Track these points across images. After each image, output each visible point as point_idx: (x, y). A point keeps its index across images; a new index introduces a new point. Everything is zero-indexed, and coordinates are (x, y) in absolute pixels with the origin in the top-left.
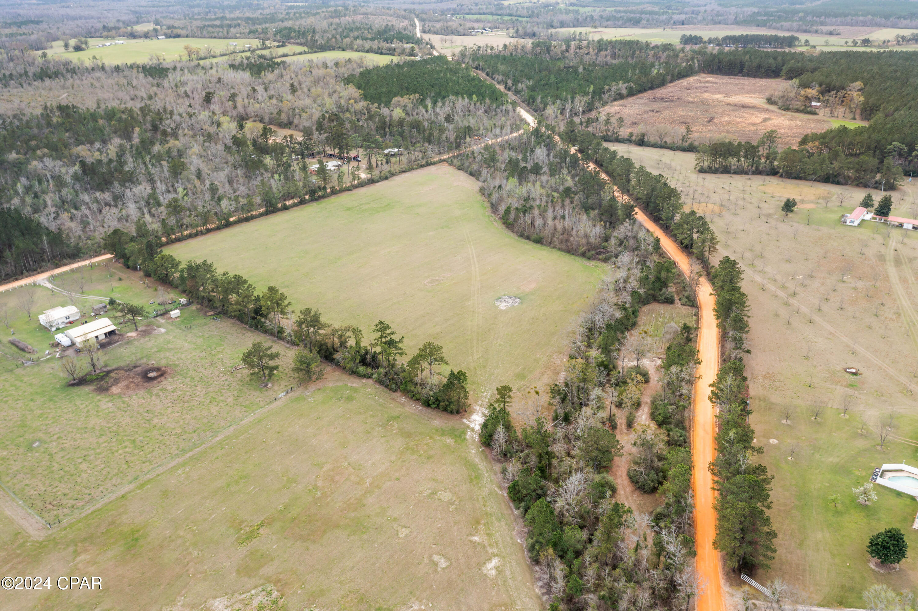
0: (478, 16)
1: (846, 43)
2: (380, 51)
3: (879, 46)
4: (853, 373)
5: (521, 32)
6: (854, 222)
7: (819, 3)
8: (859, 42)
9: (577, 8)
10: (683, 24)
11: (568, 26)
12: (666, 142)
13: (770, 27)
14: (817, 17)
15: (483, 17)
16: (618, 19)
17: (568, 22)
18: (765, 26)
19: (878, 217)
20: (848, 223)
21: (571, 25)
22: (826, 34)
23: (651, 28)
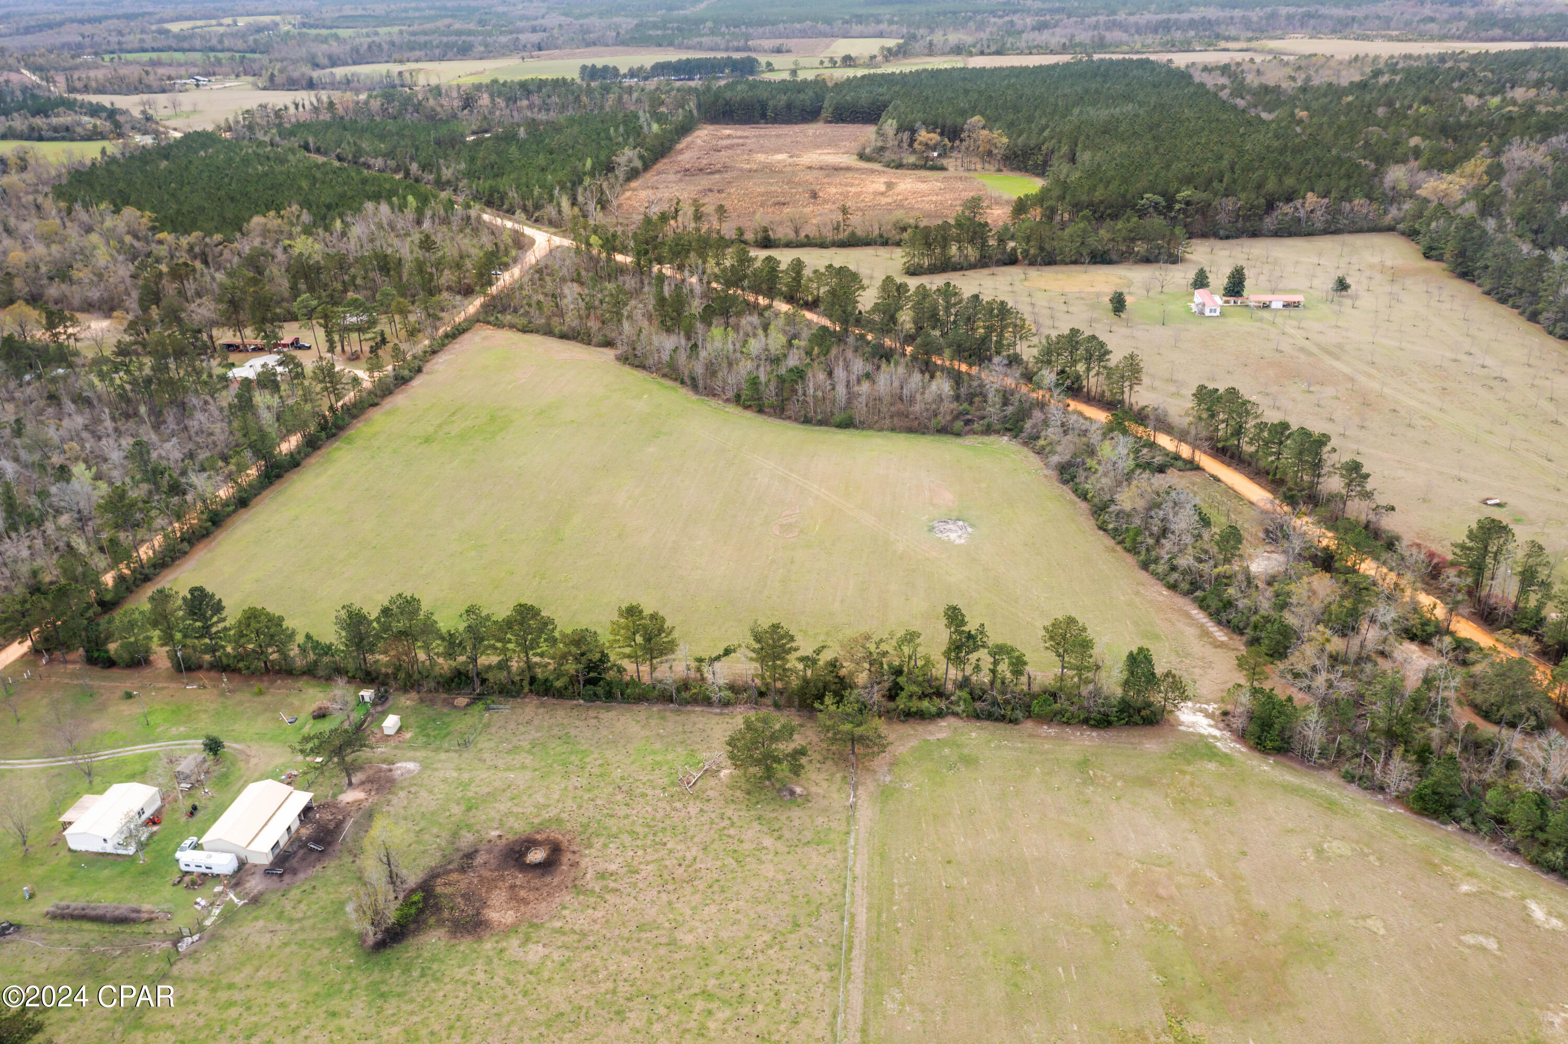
0: (154, 55)
1: (822, 63)
2: (36, 135)
3: (868, 66)
4: (1498, 505)
5: (279, 79)
6: (1215, 311)
7: (703, 6)
8: (839, 60)
9: (334, 31)
10: (540, 49)
11: (345, 64)
12: (807, 236)
13: (680, 47)
14: (735, 27)
15: (164, 56)
16: (423, 46)
17: (342, 56)
18: (671, 44)
19: (1232, 299)
20: (1207, 313)
21: (350, 61)
22: (773, 52)
23: (495, 57)
